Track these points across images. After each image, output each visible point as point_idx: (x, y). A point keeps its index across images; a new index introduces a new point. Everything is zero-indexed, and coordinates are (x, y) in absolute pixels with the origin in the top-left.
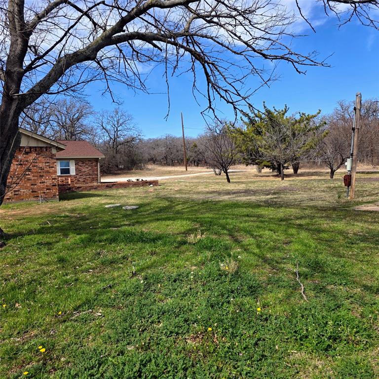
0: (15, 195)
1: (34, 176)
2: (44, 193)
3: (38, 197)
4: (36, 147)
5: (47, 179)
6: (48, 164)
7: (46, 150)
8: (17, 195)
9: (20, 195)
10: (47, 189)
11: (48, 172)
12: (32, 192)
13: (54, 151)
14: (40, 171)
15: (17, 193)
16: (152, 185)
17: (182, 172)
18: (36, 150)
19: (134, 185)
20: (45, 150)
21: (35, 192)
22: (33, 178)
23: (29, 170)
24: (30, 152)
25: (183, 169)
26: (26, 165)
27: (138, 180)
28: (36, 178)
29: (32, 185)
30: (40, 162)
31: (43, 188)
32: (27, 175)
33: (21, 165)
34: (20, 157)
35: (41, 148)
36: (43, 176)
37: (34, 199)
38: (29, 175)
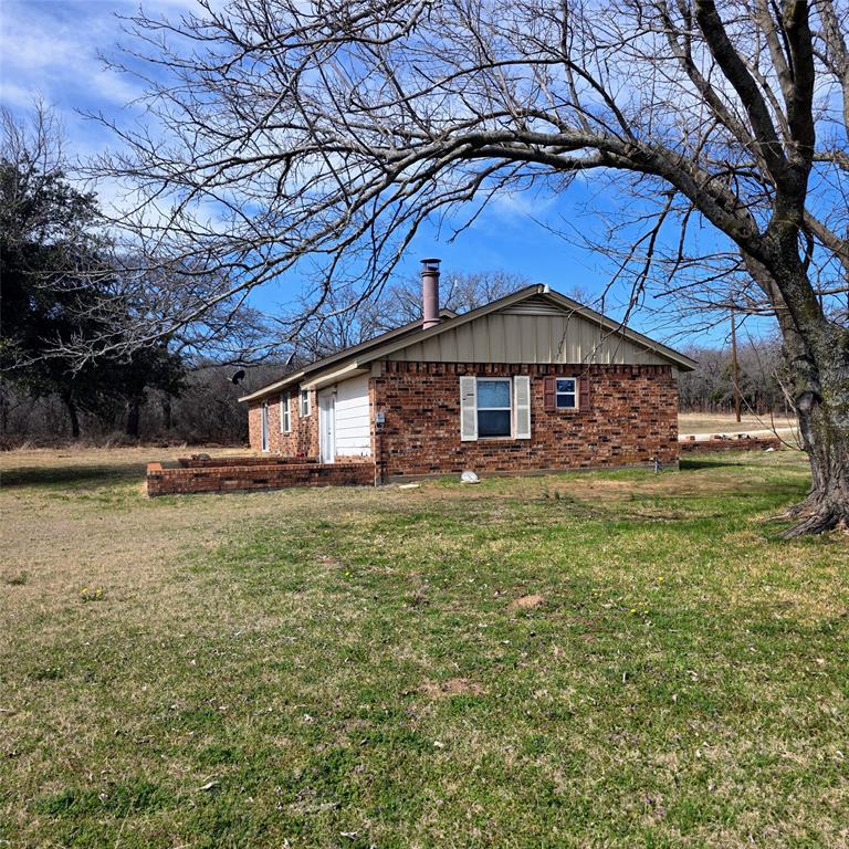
0: (614, 454)
1: (642, 421)
2: (657, 453)
3: (648, 460)
4: (647, 366)
5: (661, 428)
6: (663, 399)
7: (663, 372)
8: (617, 454)
9: (621, 455)
10: (662, 447)
11: (664, 413)
12: (640, 450)
13: (675, 373)
14: (651, 411)
15: (616, 451)
16: (771, 449)
18: (647, 371)
19: (734, 446)
20: (661, 371)
21: (644, 450)
22: (641, 425)
23: (635, 409)
24: (639, 375)
25: (732, 418)
26: (631, 399)
27: (740, 436)
28: (645, 424)
29: (639, 437)
30: (654, 394)
31: (656, 444)
32: (632, 418)
33: (624, 398)
34: (623, 385)
35: (656, 366)
36: (656, 421)
37: (641, 464)
38: (635, 418)
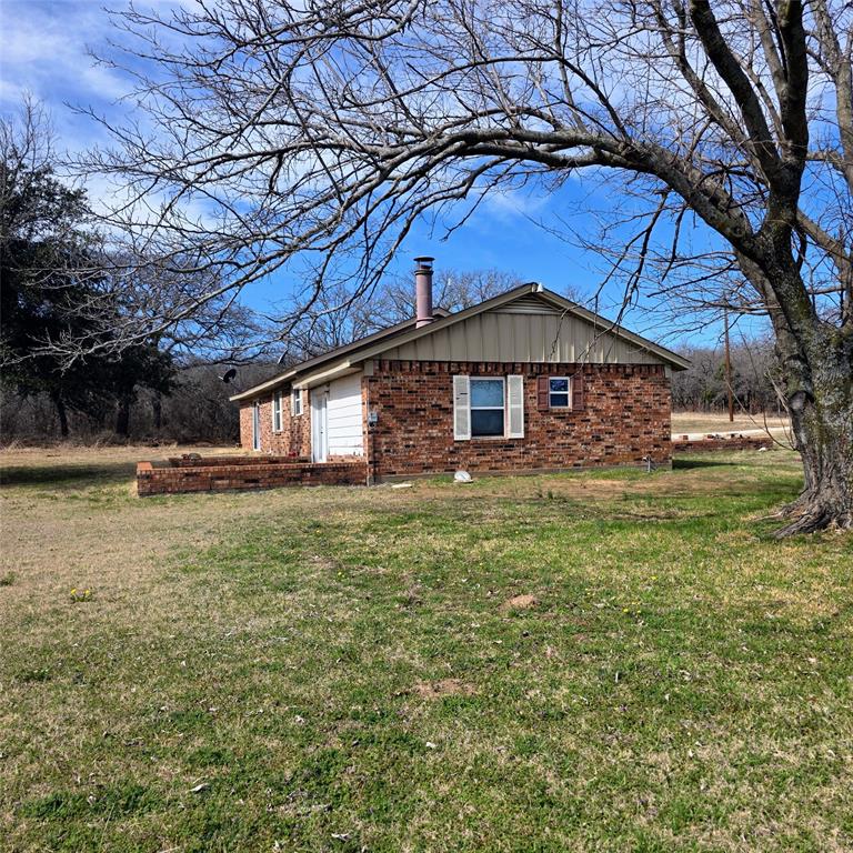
0: (607, 454)
1: (635, 420)
2: (650, 452)
3: (640, 459)
4: (641, 365)
5: (655, 427)
6: (657, 398)
7: (657, 372)
8: (610, 454)
9: (614, 454)
10: (655, 446)
11: (657, 413)
12: (633, 450)
13: (668, 373)
14: (645, 410)
15: (610, 451)
16: (764, 449)
17: (725, 424)
18: (641, 370)
19: (727, 446)
20: (654, 370)
22: (634, 424)
23: (628, 408)
24: (632, 375)
25: (725, 418)
26: (624, 398)
27: (733, 436)
28: (639, 424)
29: (632, 437)
30: (647, 393)
31: (649, 443)
32: (625, 417)
33: (617, 398)
34: (616, 384)
35: (649, 366)
36: (649, 420)
37: (634, 464)
38: (628, 417)
